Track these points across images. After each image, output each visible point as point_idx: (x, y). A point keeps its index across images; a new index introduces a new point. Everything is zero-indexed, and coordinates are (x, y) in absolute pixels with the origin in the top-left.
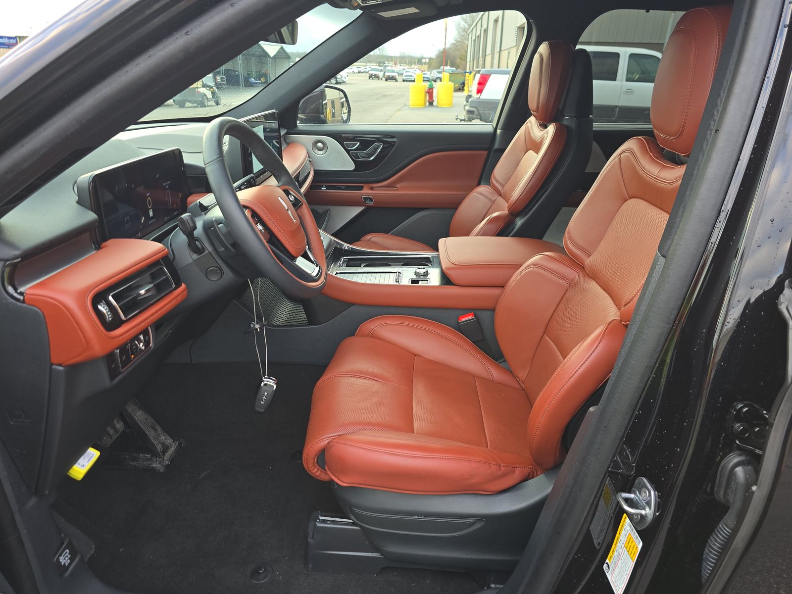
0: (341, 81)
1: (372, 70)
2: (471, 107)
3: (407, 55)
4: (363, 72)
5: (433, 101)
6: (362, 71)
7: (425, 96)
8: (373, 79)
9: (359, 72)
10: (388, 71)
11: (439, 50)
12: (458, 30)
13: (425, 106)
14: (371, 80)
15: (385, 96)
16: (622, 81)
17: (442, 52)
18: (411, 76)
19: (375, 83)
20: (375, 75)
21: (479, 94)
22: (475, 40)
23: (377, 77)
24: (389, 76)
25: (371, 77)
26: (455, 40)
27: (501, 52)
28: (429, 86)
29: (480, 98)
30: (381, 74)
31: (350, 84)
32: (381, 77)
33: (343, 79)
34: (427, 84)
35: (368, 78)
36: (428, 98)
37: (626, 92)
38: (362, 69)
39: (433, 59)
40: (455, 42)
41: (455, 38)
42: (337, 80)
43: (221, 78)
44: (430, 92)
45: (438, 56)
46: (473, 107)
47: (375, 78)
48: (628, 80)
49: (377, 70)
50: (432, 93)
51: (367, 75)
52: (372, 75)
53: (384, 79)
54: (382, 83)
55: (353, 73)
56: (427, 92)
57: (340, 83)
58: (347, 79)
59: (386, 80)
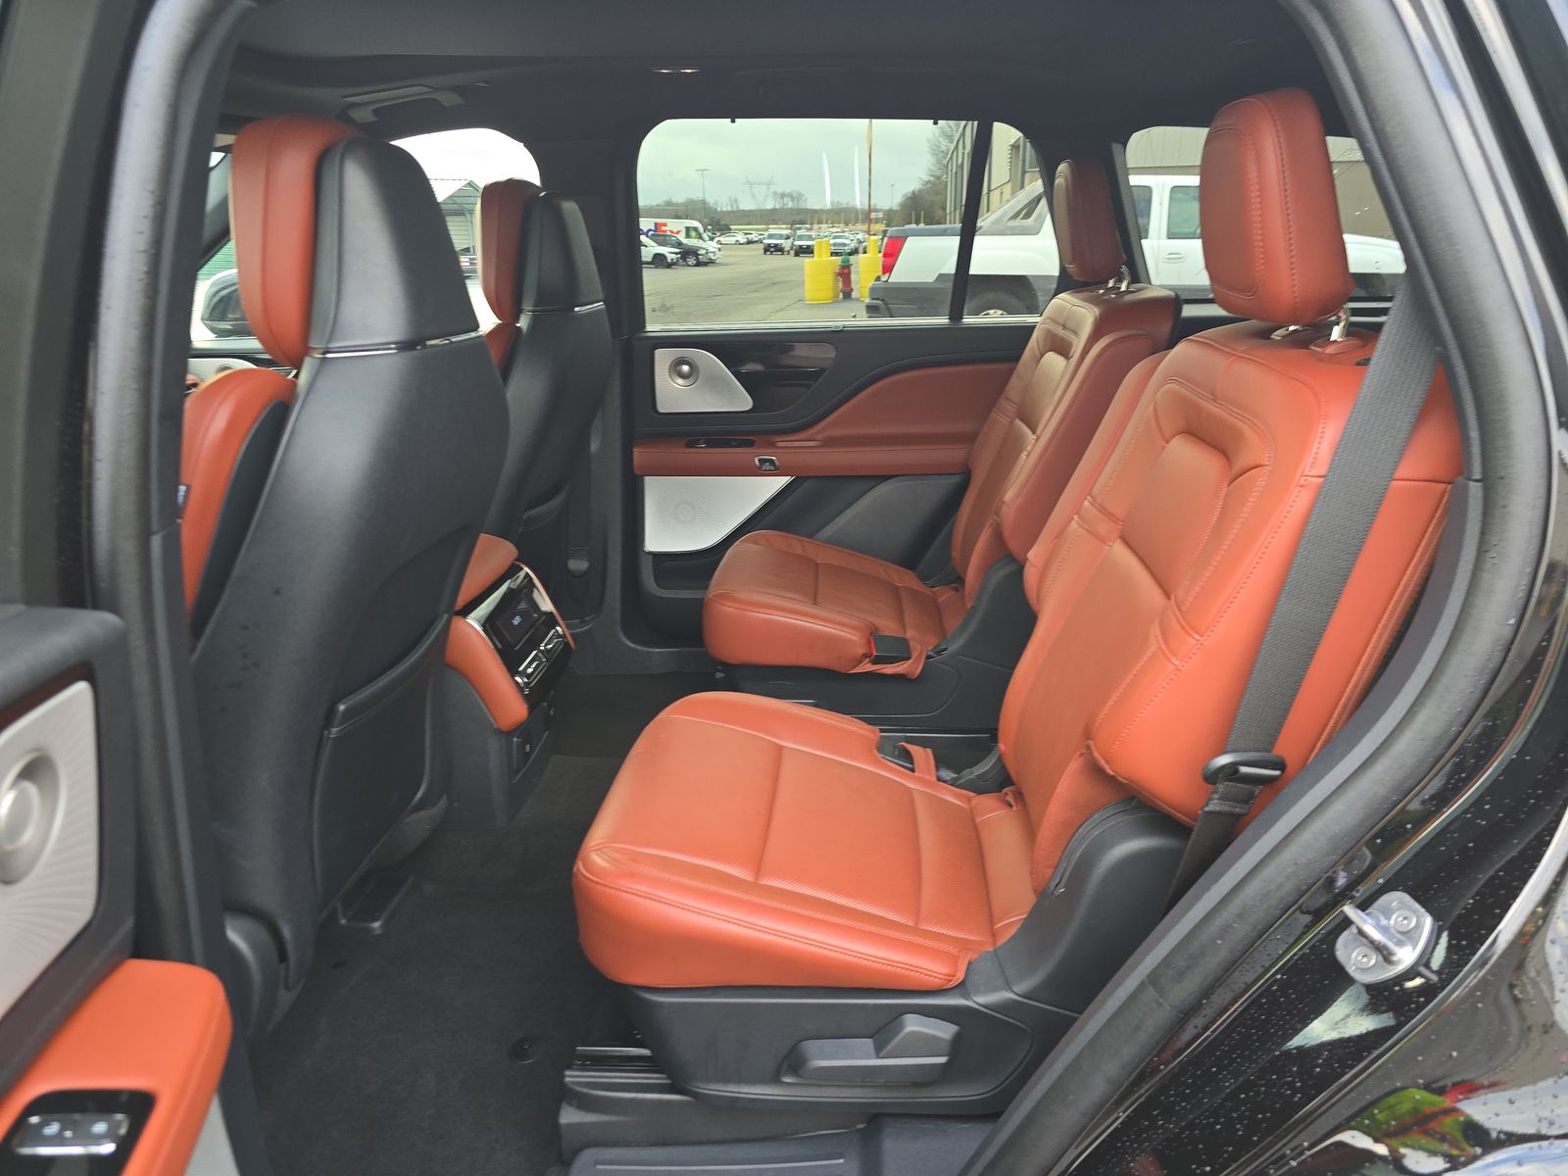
0: (705, 260)
1: (771, 236)
2: (873, 299)
3: (844, 206)
4: (756, 242)
5: (852, 290)
6: (755, 239)
7: (836, 282)
8: (772, 252)
9: (749, 242)
10: (801, 238)
11: (905, 195)
12: (936, 154)
13: (835, 301)
14: (768, 256)
16: (1159, 238)
17: (910, 198)
18: (845, 245)
19: (775, 261)
20: (776, 245)
21: (887, 275)
22: (956, 173)
23: (778, 249)
24: (801, 247)
25: (767, 249)
26: (931, 175)
27: (991, 193)
28: (843, 262)
29: (890, 281)
30: (786, 244)
31: (726, 265)
32: (787, 249)
33: (711, 255)
34: (838, 260)
35: (762, 251)
36: (840, 285)
37: (1169, 259)
38: (754, 237)
40: (932, 179)
41: (930, 170)
42: (697, 259)
43: (470, 259)
44: (845, 273)
45: (903, 205)
46: (877, 299)
47: (775, 251)
48: (1170, 236)
49: (780, 237)
50: (849, 274)
51: (762, 246)
52: (769, 245)
53: (792, 252)
54: (790, 260)
55: (738, 243)
56: (839, 274)
57: (705, 264)
58: (718, 256)
59: (797, 254)
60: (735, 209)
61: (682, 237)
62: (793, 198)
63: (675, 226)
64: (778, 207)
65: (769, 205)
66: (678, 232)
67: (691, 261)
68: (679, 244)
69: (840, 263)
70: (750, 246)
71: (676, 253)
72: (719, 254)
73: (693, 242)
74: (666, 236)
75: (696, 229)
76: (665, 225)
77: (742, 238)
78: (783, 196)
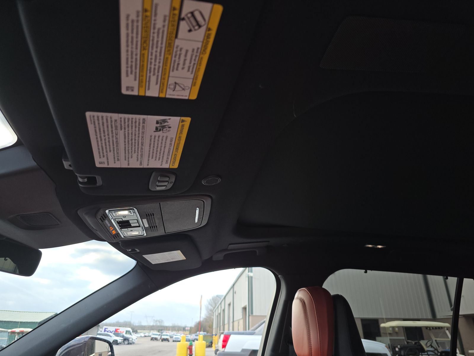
0: (131, 342)
1: (154, 334)
3: (176, 325)
4: (148, 336)
5: (193, 354)
7: (187, 351)
9: (145, 336)
10: (164, 335)
14: (152, 341)
15: (160, 351)
17: (198, 323)
18: (178, 338)
19: (155, 343)
20: (155, 338)
21: (224, 348)
22: (217, 316)
24: (164, 339)
25: (152, 339)
27: (234, 322)
29: (225, 351)
30: (159, 337)
31: (138, 344)
32: (159, 339)
33: (133, 341)
35: (150, 340)
36: (189, 352)
38: (147, 334)
39: (192, 328)
40: (206, 317)
42: (129, 342)
44: (190, 348)
49: (157, 335)
50: (192, 349)
51: (150, 338)
52: (153, 338)
53: (161, 340)
54: (160, 343)
55: (141, 337)
56: (188, 348)
57: (131, 344)
58: (136, 341)
59: (162, 341)
60: (140, 325)
61: (124, 334)
62: (159, 322)
63: (123, 330)
64: (154, 324)
65: (152, 324)
66: (123, 332)
67: (126, 342)
68: (123, 336)
69: (189, 344)
70: (145, 338)
71: (122, 340)
72: (136, 340)
73: (128, 336)
74: (119, 333)
75: (129, 331)
76: (119, 329)
77: (143, 335)
78: (156, 321)
